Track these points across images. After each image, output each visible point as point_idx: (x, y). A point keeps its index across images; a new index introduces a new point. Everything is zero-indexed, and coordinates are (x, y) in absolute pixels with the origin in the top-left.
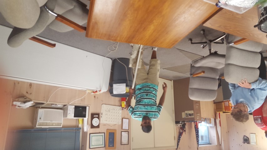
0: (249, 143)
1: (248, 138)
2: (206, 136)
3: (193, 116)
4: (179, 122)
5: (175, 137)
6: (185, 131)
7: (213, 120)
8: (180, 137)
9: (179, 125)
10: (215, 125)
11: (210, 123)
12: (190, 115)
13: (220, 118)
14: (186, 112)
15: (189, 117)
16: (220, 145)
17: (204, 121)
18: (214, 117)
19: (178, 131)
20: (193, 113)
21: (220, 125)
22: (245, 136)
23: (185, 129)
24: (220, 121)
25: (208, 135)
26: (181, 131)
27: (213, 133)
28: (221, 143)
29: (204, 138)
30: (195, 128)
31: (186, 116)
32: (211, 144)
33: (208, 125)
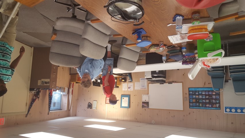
0: (91, 108)
1: (92, 104)
2: (58, 103)
3: (49, 84)
4: (34, 89)
5: (27, 103)
6: (38, 98)
7: (66, 89)
8: (33, 104)
9: (33, 92)
10: (68, 94)
11: (64, 91)
12: (46, 83)
13: (73, 87)
14: (43, 80)
15: (45, 85)
16: (69, 110)
17: (59, 90)
18: (68, 87)
19: (31, 97)
20: (49, 81)
21: (72, 94)
22: (89, 103)
23: (38, 96)
24: (73, 90)
25: (61, 102)
26: (35, 98)
27: (65, 100)
28: (70, 109)
29: (56, 105)
30: (49, 95)
31: (42, 84)
32: (61, 110)
33: (62, 93)
